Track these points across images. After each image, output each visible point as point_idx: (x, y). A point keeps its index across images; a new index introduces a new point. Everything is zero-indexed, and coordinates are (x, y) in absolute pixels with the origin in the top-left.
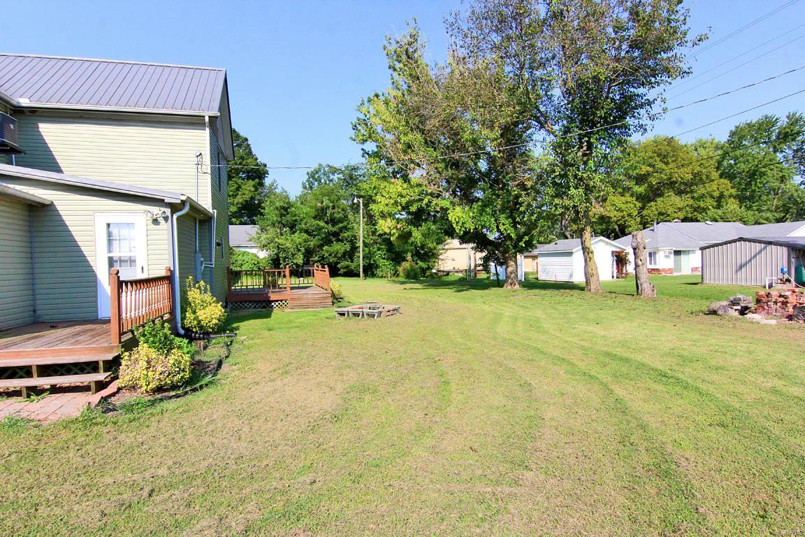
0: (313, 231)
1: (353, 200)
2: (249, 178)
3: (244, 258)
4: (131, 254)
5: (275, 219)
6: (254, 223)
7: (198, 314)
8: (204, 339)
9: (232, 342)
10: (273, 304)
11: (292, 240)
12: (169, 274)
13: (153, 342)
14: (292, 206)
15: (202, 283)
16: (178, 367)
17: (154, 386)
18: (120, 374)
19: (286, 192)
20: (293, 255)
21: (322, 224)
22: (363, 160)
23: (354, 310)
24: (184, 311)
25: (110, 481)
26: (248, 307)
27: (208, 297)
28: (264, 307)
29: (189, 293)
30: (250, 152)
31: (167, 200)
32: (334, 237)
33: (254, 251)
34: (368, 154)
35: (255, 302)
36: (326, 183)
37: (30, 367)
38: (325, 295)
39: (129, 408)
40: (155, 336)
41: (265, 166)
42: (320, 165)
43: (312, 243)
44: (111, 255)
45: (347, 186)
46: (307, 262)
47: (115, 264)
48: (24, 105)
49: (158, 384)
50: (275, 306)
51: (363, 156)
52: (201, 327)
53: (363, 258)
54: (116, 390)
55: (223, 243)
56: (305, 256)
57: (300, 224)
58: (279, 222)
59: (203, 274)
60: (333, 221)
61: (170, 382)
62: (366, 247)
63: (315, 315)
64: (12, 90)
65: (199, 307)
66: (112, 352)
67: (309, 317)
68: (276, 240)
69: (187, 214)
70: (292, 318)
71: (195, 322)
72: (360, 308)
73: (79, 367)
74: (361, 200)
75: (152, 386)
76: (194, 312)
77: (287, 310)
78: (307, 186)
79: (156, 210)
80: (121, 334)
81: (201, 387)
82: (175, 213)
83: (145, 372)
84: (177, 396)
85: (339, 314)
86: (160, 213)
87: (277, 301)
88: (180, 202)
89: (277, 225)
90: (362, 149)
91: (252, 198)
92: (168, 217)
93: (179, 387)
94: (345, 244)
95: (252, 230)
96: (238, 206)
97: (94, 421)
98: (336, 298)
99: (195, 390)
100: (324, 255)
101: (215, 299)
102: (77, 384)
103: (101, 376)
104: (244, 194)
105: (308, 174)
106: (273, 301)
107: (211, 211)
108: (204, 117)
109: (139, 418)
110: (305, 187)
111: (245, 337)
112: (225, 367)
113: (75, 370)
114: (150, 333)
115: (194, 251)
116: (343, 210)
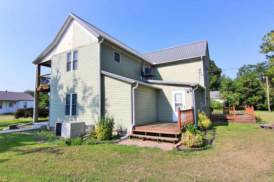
0: (243, 92)
1: (262, 77)
2: (214, 74)
3: (214, 103)
4: (181, 102)
5: (226, 88)
6: (217, 90)
7: (202, 122)
8: (204, 131)
9: (214, 133)
10: (228, 120)
11: (234, 96)
12: (192, 109)
13: (191, 131)
14: (233, 83)
15: (203, 112)
16: (199, 140)
17: (192, 145)
18: (181, 139)
19: (229, 77)
20: (234, 101)
21: (247, 88)
22: (267, 60)
23: (269, 126)
24: (197, 121)
25: (183, 174)
26: (218, 121)
27: (205, 117)
28: (224, 121)
29: (199, 115)
30: (215, 65)
31: (191, 85)
32: (253, 94)
33: (218, 100)
34: (270, 57)
35: (221, 119)
36: (248, 72)
37: (159, 133)
38: (252, 118)
39: (185, 151)
40: (191, 129)
41: (221, 69)
42: (245, 65)
43: (243, 97)
44: (176, 103)
45: (259, 72)
46: (241, 104)
47: (177, 105)
48: (154, 64)
49: (193, 145)
50: (229, 121)
51: (267, 58)
52: (203, 127)
53: (270, 102)
54: (180, 144)
55: (208, 98)
56: (240, 102)
57: (237, 89)
58: (228, 89)
59: (202, 109)
60: (253, 87)
61: (196, 145)
62: (271, 97)
63: (248, 126)
64: (152, 61)
65: (202, 120)
66: (178, 132)
67: (246, 127)
68: (227, 96)
69: (197, 89)
70: (238, 127)
71: (201, 125)
72: (272, 125)
73: (170, 135)
74: (267, 77)
75: (191, 145)
76: (201, 122)
77: (235, 123)
78: (239, 74)
79: (188, 89)
80: (181, 127)
81: (207, 148)
82: (193, 89)
83: (189, 140)
84: (199, 150)
85: (261, 127)
86: (189, 89)
87: (230, 119)
88: (195, 85)
89: (227, 90)
90: (266, 55)
91: (216, 81)
92: (191, 90)
93: (199, 147)
94: (259, 97)
95: (217, 93)
96: (211, 85)
97: (176, 153)
98: (258, 120)
99: (204, 149)
100: (249, 101)
101: (207, 117)
102: (170, 140)
103: (176, 139)
104: (213, 80)
105: (239, 69)
106: (228, 119)
107: (204, 87)
108: (201, 57)
109: (188, 155)
110: (238, 75)
111: (219, 132)
112: (214, 143)
113: (169, 136)
114: (190, 128)
115: (199, 101)
116: (257, 82)
